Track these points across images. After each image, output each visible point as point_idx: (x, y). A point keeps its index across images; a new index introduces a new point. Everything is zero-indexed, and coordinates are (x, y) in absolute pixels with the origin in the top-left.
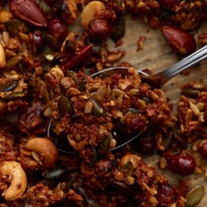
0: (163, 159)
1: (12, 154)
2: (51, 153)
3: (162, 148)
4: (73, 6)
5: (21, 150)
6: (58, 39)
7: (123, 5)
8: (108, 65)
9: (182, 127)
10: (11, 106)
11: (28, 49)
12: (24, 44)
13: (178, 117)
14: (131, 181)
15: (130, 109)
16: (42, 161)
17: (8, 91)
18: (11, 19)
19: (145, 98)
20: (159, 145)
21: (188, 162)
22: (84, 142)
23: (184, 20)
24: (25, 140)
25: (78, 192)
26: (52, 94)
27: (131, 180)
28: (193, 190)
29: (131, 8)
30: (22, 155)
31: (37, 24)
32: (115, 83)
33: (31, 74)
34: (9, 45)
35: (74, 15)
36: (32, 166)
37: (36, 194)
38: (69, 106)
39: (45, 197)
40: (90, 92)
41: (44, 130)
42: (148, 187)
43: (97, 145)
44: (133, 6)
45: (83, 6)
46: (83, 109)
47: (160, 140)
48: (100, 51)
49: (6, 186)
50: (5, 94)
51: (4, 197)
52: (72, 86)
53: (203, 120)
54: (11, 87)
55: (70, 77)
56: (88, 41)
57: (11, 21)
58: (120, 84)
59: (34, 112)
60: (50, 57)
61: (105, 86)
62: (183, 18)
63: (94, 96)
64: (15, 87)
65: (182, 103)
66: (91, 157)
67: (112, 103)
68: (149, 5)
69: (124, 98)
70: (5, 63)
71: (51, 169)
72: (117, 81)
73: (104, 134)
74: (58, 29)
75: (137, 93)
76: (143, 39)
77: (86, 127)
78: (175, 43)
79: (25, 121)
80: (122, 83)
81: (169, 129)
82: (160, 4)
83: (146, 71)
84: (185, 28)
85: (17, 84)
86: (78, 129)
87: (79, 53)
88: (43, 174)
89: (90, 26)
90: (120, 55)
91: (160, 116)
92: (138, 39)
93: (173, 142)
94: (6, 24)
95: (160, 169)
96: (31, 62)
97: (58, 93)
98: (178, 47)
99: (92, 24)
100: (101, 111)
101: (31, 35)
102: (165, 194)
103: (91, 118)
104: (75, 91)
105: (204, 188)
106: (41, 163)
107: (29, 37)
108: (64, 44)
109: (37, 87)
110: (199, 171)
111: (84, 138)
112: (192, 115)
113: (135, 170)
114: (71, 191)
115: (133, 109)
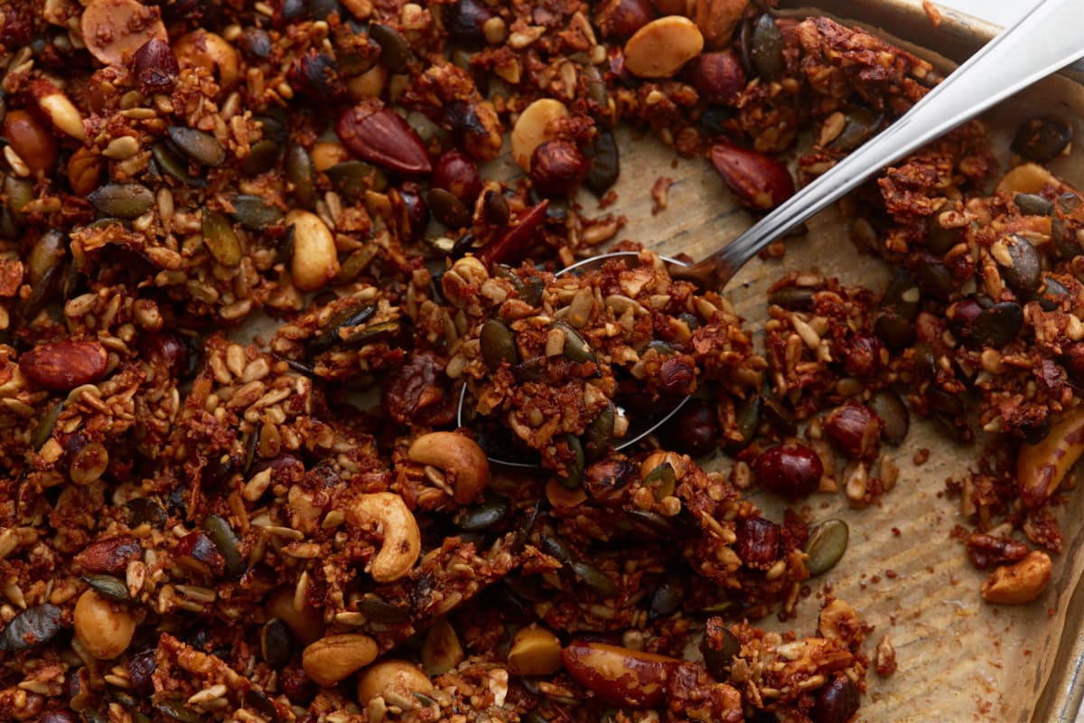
0: (742, 465)
1: (377, 476)
2: (472, 463)
3: (736, 436)
4: (490, 115)
5: (399, 467)
6: (461, 199)
7: (612, 103)
8: (587, 252)
9: (780, 379)
10: (368, 357)
11: (390, 229)
12: (378, 218)
13: (768, 357)
14: (673, 507)
15: (653, 343)
16: (453, 486)
17: (357, 324)
18: (342, 159)
19: (686, 316)
20: (728, 430)
21: (804, 462)
22: (551, 428)
23: (760, 126)
24: (405, 442)
25: (545, 549)
26: (464, 321)
27: (674, 504)
28: (820, 531)
29: (631, 107)
30: (402, 476)
31: (408, 167)
32: (611, 282)
33: (404, 287)
34: (343, 223)
35: (495, 137)
36: (429, 500)
37: (445, 564)
38: (508, 342)
39: (470, 568)
40: (553, 307)
41: (450, 416)
42: (713, 522)
43: (582, 431)
44: (636, 103)
45: (514, 117)
46: (542, 348)
47: (731, 418)
48: (566, 218)
49: (372, 549)
50: (350, 332)
51: (370, 574)
52: (510, 295)
53: (829, 358)
54: (362, 316)
55: (502, 276)
56: (534, 195)
57: (345, 164)
58: (624, 283)
59: (419, 374)
60: (446, 244)
61: (589, 288)
62: (757, 121)
63: (565, 316)
64: (373, 315)
65: (776, 323)
66: (570, 463)
67: (611, 329)
68: (673, 98)
69: (637, 316)
70: (337, 265)
71: (475, 508)
72: (617, 277)
73: (598, 403)
74: (460, 173)
75: (667, 304)
76: (665, 185)
77: (553, 391)
78: (743, 183)
79: (402, 396)
80: (629, 279)
81: (750, 388)
82: (699, 93)
83: (681, 257)
84: (764, 147)
85: (376, 307)
86: (533, 396)
87: (517, 222)
88: (457, 521)
89: (536, 159)
90: (612, 226)
91: (727, 353)
92: (652, 185)
93: (760, 422)
94: (333, 174)
95: (737, 487)
96: (401, 259)
97: (478, 318)
98: (751, 191)
99: (540, 154)
100: (586, 348)
101: (395, 194)
102: (755, 540)
103: (562, 368)
104: (520, 306)
105: (846, 527)
106: (450, 492)
107: (391, 199)
108: (480, 201)
109: (420, 318)
110: (830, 484)
111: (551, 416)
112: (801, 348)
113: (679, 483)
114: (530, 550)
115: (660, 343)
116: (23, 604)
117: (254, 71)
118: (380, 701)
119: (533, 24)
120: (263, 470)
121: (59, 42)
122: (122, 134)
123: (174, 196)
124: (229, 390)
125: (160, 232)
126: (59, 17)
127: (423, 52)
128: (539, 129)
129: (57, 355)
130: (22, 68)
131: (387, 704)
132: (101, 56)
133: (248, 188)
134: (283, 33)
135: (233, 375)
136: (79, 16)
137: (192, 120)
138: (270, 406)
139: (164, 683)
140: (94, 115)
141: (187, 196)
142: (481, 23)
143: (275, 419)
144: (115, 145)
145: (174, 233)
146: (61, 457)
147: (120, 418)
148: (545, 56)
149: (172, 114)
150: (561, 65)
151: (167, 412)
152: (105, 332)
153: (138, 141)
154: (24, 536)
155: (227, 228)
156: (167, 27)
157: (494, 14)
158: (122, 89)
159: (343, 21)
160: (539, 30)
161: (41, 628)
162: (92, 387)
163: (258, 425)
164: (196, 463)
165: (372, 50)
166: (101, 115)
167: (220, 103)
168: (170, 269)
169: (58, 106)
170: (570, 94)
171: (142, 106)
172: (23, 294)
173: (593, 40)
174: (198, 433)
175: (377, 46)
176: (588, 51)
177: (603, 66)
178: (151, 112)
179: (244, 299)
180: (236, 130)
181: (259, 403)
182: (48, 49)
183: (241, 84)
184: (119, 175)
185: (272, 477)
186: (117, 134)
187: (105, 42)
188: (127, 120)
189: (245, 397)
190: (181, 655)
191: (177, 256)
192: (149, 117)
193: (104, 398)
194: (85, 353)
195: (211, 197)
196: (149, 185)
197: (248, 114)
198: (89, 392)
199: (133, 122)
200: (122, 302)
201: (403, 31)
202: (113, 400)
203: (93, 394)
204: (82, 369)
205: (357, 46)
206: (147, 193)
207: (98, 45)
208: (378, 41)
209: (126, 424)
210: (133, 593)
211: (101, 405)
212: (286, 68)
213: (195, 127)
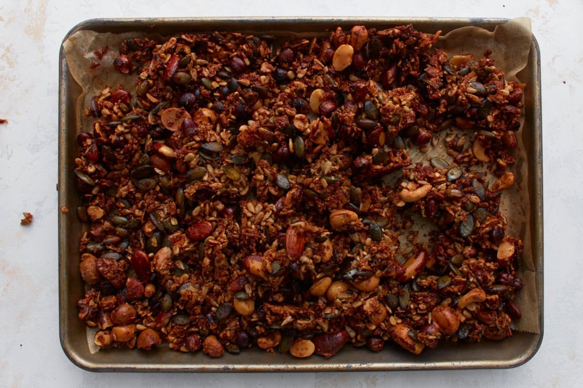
116: (217, 305)
117: (221, 115)
118: (338, 300)
119: (302, 68)
120: (274, 240)
121: (158, 129)
122: (187, 153)
123: (212, 165)
124: (253, 218)
125: (212, 178)
126: (154, 122)
127: (270, 89)
128: (317, 100)
129: (196, 230)
130: (149, 142)
131: (341, 300)
132: (172, 129)
133: (233, 152)
134: (226, 100)
135: (252, 213)
136: (160, 119)
137: (208, 140)
138: (268, 219)
139: (270, 318)
140: (176, 150)
141: (216, 164)
142: (286, 75)
143: (271, 222)
144: (187, 157)
145: (216, 177)
146: (210, 262)
147: (224, 242)
148: (310, 77)
149: (201, 141)
150: (316, 78)
151: (237, 231)
152: (208, 217)
153: (193, 153)
154: (209, 286)
155: (232, 169)
156: (189, 112)
157: (288, 70)
158: (182, 138)
159: (243, 89)
160: (305, 70)
161: (226, 312)
162: (211, 237)
163: (267, 227)
164: (253, 246)
165: (256, 95)
166: (179, 149)
167: (214, 129)
168: (220, 189)
169: (165, 150)
170: (323, 86)
171: (190, 141)
172: (178, 212)
173: (323, 66)
174: (249, 237)
175: (257, 93)
176: (322, 70)
177: (329, 73)
178: (194, 142)
179: (246, 187)
180: (223, 137)
181: (264, 219)
182: (155, 133)
183: (219, 120)
184: (192, 166)
185: (278, 242)
186: (186, 154)
187: (171, 125)
188: (187, 148)
189: (259, 219)
190: (273, 309)
191: (220, 184)
192: (194, 144)
193: (216, 239)
194: (204, 226)
195: (223, 160)
196: (203, 165)
197: (225, 130)
198: (211, 239)
199: (189, 148)
200: (209, 205)
201: (262, 85)
202: (219, 238)
203: (213, 240)
204: (205, 232)
205: (250, 96)
206: (203, 168)
207: (170, 126)
208: (257, 91)
209: (226, 243)
210: (250, 295)
211: (216, 242)
212: (231, 110)
213: (210, 141)
